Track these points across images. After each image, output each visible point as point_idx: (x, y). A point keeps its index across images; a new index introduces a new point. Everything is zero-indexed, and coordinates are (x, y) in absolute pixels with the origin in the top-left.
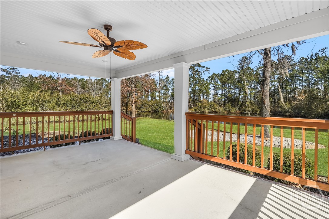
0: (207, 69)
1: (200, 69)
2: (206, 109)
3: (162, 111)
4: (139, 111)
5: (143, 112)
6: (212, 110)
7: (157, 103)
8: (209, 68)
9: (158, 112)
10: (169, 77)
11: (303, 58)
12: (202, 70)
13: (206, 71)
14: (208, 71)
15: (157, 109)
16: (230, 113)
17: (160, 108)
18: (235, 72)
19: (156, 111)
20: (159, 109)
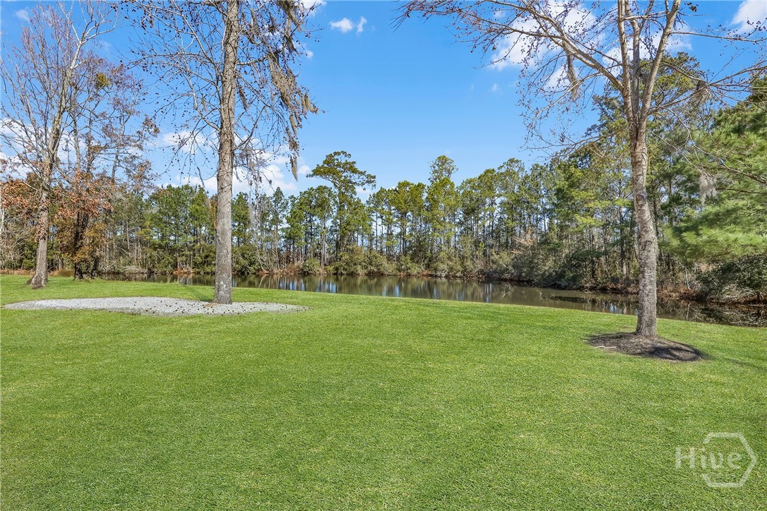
0: (371, 180)
1: (355, 178)
2: (359, 267)
3: (258, 270)
4: (199, 273)
5: (208, 273)
6: (373, 268)
7: (244, 251)
8: (374, 177)
9: (248, 274)
10: (281, 193)
11: (537, 165)
12: (360, 180)
13: (368, 182)
14: (371, 182)
15: (246, 268)
16: (410, 275)
17: (251, 264)
18: (420, 186)
19: (243, 273)
20: (249, 268)
